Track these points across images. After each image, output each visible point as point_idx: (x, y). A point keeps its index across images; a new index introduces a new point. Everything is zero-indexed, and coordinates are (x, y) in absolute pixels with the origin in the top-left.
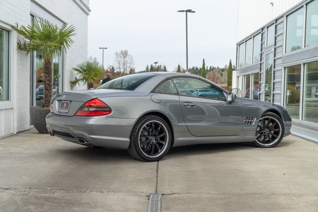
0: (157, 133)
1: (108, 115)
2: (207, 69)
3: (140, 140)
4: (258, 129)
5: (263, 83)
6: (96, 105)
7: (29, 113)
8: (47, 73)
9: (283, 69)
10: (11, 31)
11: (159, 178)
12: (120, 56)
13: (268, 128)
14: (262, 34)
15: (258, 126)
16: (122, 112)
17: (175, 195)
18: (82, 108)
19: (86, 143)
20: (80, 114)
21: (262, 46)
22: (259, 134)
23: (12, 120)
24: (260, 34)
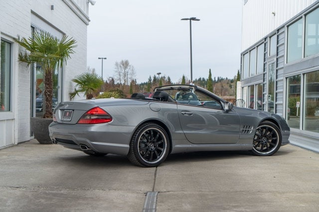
0: (155, 140)
1: (109, 123)
2: (215, 80)
3: (140, 147)
4: (256, 138)
5: (266, 94)
6: (97, 113)
7: (29, 124)
8: (48, 84)
9: (285, 79)
10: (13, 43)
11: (156, 180)
12: (120, 67)
13: (265, 136)
14: (265, 44)
15: (256, 134)
16: (122, 120)
17: (171, 193)
18: (84, 116)
19: (88, 149)
20: (82, 122)
21: (265, 56)
22: (257, 143)
23: (13, 131)
24: (263, 44)
